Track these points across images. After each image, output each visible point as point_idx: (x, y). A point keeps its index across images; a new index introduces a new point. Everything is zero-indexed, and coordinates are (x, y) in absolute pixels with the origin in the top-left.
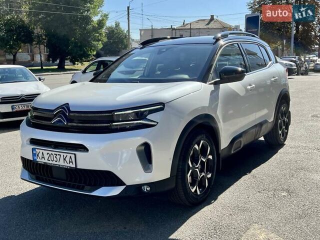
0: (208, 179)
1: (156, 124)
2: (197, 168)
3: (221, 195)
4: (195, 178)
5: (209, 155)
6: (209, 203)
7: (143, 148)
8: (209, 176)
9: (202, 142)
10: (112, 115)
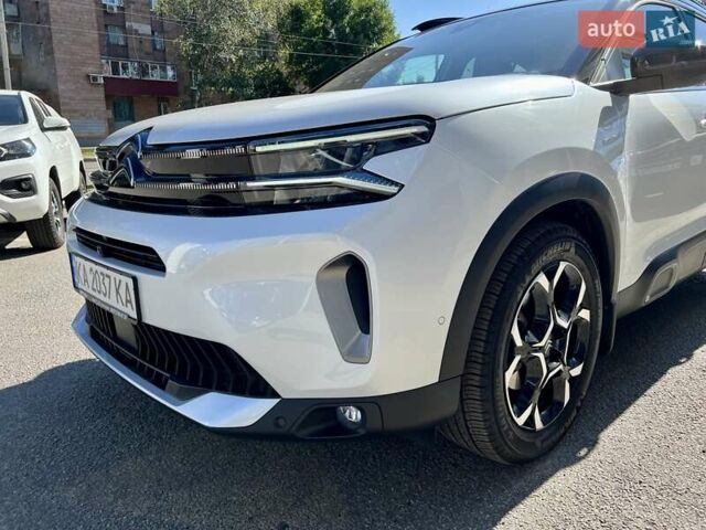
0: (573, 380)
1: (393, 189)
2: (541, 349)
3: (611, 428)
4: (531, 379)
5: (582, 307)
6: (573, 460)
7: (342, 273)
8: (576, 371)
9: (562, 266)
10: (247, 155)
